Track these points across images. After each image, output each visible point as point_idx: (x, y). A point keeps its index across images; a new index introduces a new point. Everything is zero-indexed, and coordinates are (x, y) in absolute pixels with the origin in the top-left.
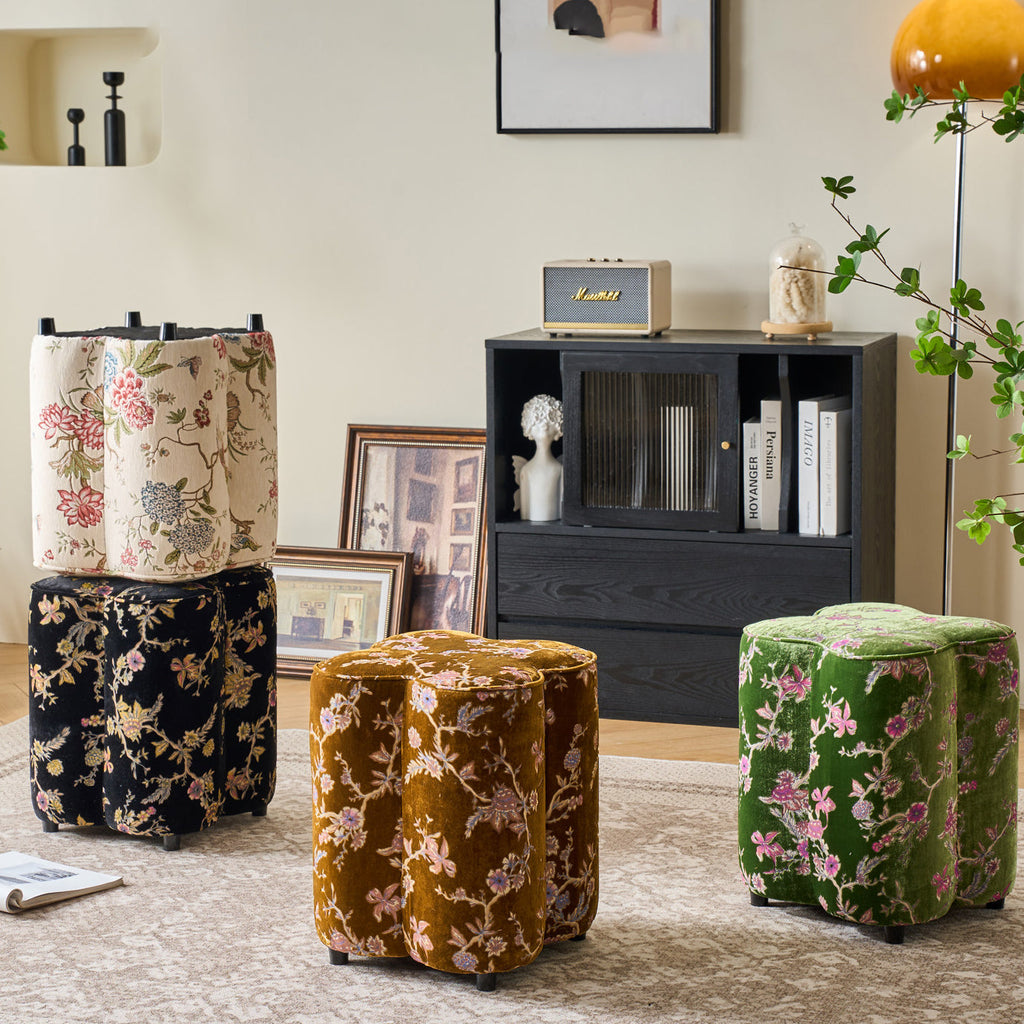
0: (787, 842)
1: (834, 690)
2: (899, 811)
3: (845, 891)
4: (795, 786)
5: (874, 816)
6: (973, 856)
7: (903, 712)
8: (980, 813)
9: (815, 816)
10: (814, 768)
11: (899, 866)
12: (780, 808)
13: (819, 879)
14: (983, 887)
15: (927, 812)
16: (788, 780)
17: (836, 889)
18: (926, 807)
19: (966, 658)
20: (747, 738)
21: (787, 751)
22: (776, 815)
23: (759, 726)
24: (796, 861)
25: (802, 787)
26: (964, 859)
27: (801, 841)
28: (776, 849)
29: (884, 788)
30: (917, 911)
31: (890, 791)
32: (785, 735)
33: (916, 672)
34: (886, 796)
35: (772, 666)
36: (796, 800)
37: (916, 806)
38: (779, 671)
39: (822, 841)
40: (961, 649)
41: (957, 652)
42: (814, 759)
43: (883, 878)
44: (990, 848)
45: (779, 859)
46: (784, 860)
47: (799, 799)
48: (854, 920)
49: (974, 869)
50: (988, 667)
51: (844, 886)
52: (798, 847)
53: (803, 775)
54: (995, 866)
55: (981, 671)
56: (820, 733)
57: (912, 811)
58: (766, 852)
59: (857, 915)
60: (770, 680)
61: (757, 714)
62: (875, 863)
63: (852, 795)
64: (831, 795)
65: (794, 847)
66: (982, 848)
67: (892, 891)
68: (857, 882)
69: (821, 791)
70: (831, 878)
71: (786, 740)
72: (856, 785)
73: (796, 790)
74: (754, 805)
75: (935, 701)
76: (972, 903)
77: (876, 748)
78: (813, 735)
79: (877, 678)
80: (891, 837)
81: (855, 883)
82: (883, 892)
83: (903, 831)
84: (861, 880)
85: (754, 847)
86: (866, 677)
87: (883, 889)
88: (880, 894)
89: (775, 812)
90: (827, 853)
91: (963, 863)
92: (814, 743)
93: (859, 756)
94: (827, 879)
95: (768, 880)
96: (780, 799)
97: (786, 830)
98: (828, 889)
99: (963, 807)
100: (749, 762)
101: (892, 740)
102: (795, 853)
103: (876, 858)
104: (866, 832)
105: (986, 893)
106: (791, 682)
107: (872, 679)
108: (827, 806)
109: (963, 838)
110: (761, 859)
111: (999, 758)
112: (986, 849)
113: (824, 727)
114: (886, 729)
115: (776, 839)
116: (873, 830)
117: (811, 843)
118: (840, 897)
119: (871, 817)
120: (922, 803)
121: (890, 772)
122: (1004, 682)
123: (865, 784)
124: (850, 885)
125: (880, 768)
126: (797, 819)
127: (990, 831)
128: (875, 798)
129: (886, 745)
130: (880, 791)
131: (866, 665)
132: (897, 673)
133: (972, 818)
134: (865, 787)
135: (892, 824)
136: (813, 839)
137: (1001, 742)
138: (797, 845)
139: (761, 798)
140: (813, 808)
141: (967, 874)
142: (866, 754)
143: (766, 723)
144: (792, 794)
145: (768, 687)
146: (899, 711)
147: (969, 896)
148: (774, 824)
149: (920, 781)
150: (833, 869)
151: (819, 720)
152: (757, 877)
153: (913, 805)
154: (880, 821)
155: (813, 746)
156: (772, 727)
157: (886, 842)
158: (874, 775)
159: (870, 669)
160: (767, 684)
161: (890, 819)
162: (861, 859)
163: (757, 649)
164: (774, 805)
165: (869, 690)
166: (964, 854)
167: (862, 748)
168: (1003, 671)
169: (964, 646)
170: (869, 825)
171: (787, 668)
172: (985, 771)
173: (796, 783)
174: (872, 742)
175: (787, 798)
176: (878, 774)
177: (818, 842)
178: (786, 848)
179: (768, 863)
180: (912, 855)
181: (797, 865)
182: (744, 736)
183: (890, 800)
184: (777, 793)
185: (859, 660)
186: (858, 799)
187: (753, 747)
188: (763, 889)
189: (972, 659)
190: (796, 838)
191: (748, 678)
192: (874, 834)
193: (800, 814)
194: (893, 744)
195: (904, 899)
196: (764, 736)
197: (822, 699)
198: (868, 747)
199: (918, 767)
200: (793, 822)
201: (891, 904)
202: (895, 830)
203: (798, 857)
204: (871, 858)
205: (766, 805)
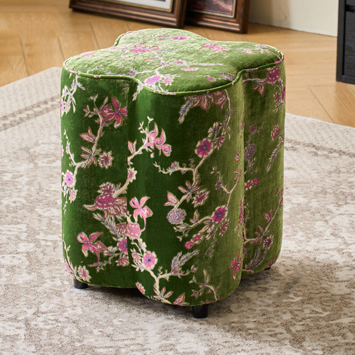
0: (109, 240)
1: (150, 120)
2: (207, 215)
3: (162, 280)
4: (114, 195)
5: (187, 221)
6: (255, 237)
7: (209, 136)
8: (260, 203)
9: (133, 220)
10: (131, 181)
11: (207, 258)
12: (102, 213)
13: (137, 270)
14: (262, 259)
15: (227, 213)
16: (109, 191)
17: (154, 279)
18: (226, 209)
19: (250, 81)
20: (72, 157)
21: (107, 167)
22: (99, 219)
23: (83, 148)
24: (116, 255)
25: (121, 196)
26: (248, 240)
27: (121, 239)
28: (99, 246)
29: (195, 198)
30: (219, 291)
31: (199, 200)
32: (105, 154)
33: (219, 102)
34: (196, 204)
35: (94, 98)
36: (116, 207)
37: (219, 209)
38: (99, 103)
39: (140, 240)
40: (246, 75)
41: (244, 78)
42: (132, 174)
43: (194, 269)
44: (267, 228)
45: (102, 254)
46: (105, 255)
47: (118, 206)
48: (169, 303)
49: (255, 246)
50: (267, 87)
51: (160, 277)
52: (118, 244)
53: (121, 186)
54: (270, 241)
55: (262, 91)
56: (137, 153)
57: (216, 214)
58: (91, 249)
59: (172, 299)
60: (92, 110)
61: (82, 139)
62: (187, 258)
63: (167, 204)
64: (148, 204)
65: (114, 244)
66: (261, 229)
67: (201, 279)
68: (172, 274)
69: (139, 200)
70: (149, 270)
71: (106, 159)
72: (171, 197)
73: (116, 198)
74: (79, 212)
75: (232, 123)
76: (253, 272)
77: (188, 167)
78: (130, 154)
79: (188, 110)
80: (199, 237)
81: (170, 274)
82: (194, 280)
83: (209, 231)
84: (176, 272)
85: (80, 245)
86: (179, 109)
87: (194, 278)
88: (191, 282)
89: (97, 217)
90: (145, 250)
91: (248, 244)
92: (132, 160)
93: (174, 173)
94: (145, 271)
95: (92, 271)
96: (103, 206)
97: (107, 231)
98: (146, 278)
99: (248, 200)
100: (74, 177)
101: (200, 159)
102: (115, 249)
103: (188, 254)
104: (180, 234)
105: (263, 264)
106: (110, 112)
107: (184, 111)
108: (145, 213)
109: (248, 225)
110: (86, 254)
111: (273, 157)
112: (264, 229)
113: (141, 149)
114: (196, 151)
115: (99, 239)
116: (186, 231)
117: (129, 240)
118: (157, 286)
119: (184, 221)
120: (223, 206)
121: (199, 185)
122: (278, 97)
123: (179, 195)
124: (167, 276)
125: (192, 182)
126: (117, 221)
127: (267, 215)
128: (187, 206)
129: (196, 163)
130: (191, 200)
131: (179, 100)
132: (205, 105)
133: (254, 207)
134: (179, 198)
135: (201, 226)
136: (132, 238)
137: (274, 145)
138: (117, 242)
139: (85, 206)
140: (132, 213)
141: (250, 250)
142: (179, 172)
143: (89, 145)
144: (112, 202)
145: (90, 116)
146: (206, 135)
147: (251, 268)
148: (97, 226)
149: (222, 189)
150: (150, 263)
151: (135, 143)
152: (83, 269)
153: (217, 209)
154: (192, 224)
155: (130, 163)
156: (94, 148)
157: (195, 241)
158: (186, 188)
159: (183, 102)
160: (90, 114)
161: (199, 222)
162: (176, 255)
163: (80, 85)
164: (97, 211)
165: (181, 120)
166: (248, 237)
167: (175, 167)
168: (277, 89)
169: (249, 72)
170: (182, 228)
171: (106, 100)
172: (264, 169)
173: (116, 193)
174: (184, 161)
175: (108, 206)
176: (190, 188)
177: (136, 241)
178: (108, 245)
179: (92, 258)
180: (216, 248)
181: (117, 258)
182: (69, 156)
183: (199, 208)
184: (99, 201)
185: (173, 96)
186: (173, 207)
187: (78, 165)
188: (88, 278)
189: (255, 82)
190: (116, 236)
191: (72, 108)
192: (186, 235)
193: (119, 217)
194: (201, 163)
195: (210, 283)
196: (87, 156)
197: (139, 126)
198: (181, 166)
199: (220, 178)
200: (114, 225)
201: (199, 289)
202: (203, 230)
203: (118, 252)
204: (184, 254)
205: (90, 211)
